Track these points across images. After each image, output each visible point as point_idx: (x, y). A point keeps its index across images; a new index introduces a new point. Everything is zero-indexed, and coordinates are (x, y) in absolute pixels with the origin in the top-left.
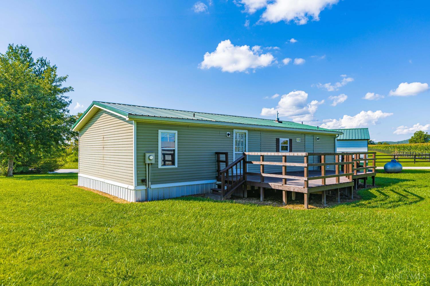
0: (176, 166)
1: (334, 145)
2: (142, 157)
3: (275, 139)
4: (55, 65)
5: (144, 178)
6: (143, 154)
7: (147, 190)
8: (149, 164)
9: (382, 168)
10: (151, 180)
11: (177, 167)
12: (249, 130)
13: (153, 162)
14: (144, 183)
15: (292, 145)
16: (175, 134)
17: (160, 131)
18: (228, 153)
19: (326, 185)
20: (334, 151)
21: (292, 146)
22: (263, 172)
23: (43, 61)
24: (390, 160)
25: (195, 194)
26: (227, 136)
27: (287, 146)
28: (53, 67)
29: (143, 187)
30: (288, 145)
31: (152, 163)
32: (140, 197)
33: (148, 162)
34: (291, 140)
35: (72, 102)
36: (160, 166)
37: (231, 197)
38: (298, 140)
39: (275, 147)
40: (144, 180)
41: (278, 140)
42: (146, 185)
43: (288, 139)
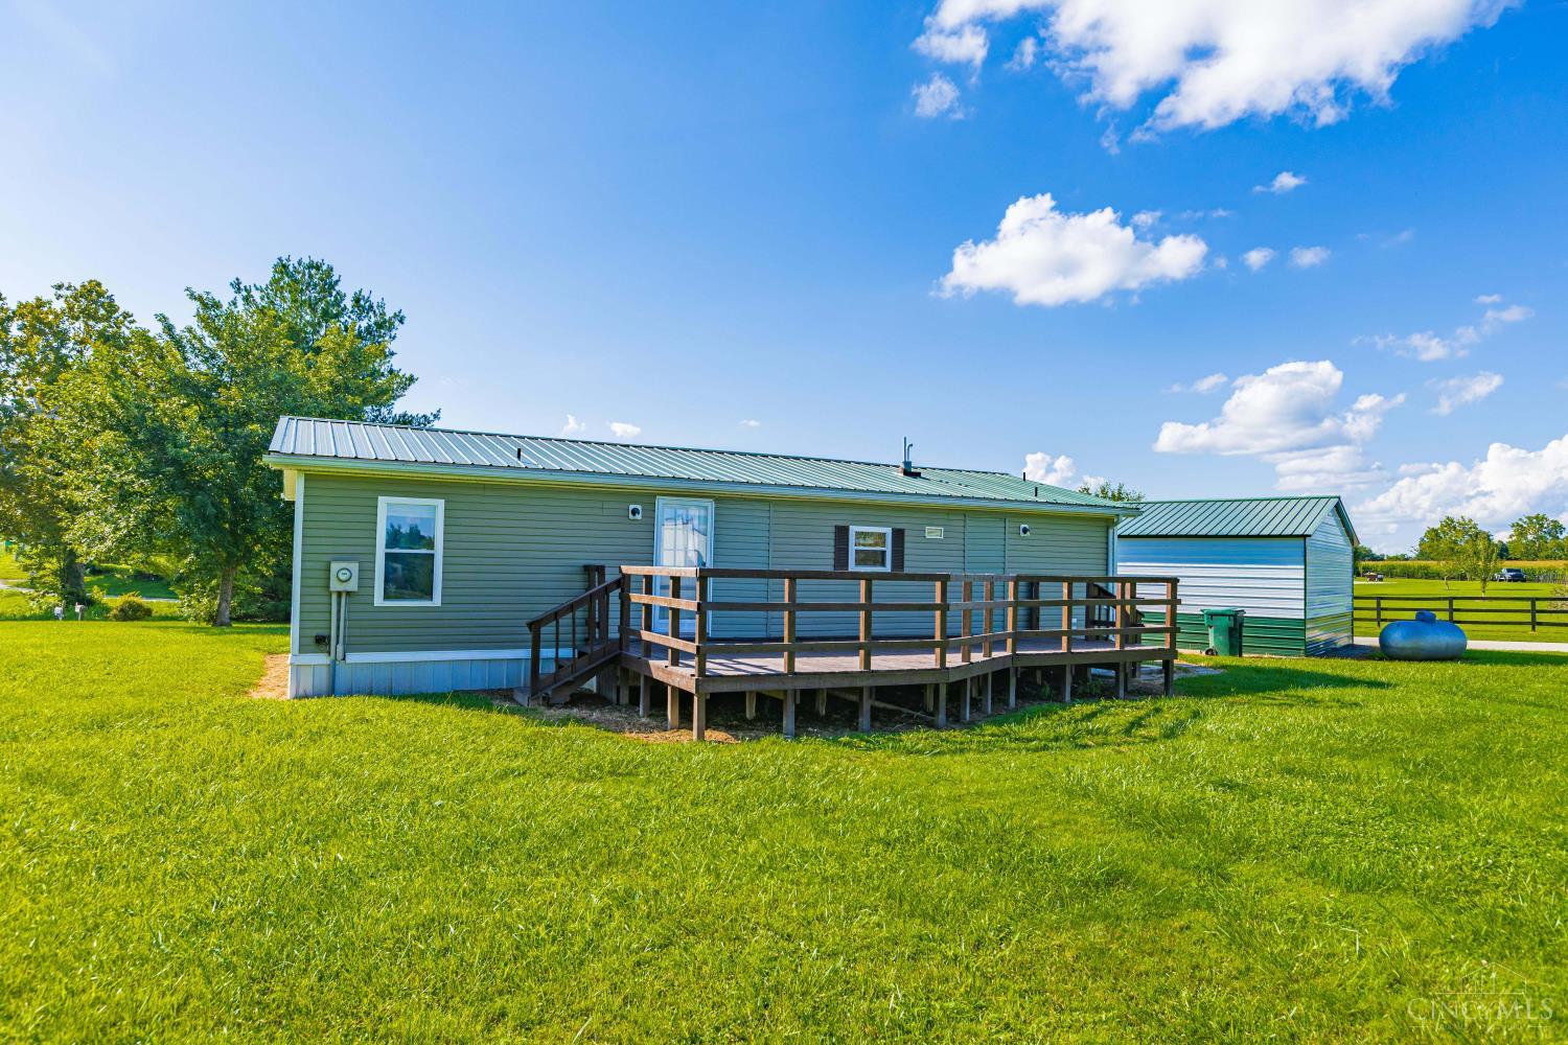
0: (437, 601)
1: (1104, 551)
2: (322, 574)
3: (833, 529)
4: (400, 312)
5: (324, 632)
6: (323, 566)
7: (333, 667)
8: (339, 594)
9: (1374, 642)
10: (344, 640)
11: (439, 605)
12: (719, 500)
13: (353, 586)
14: (323, 648)
15: (903, 547)
16: (435, 507)
17: (383, 501)
18: (606, 569)
19: (796, 674)
20: (1104, 573)
21: (903, 552)
22: (648, 628)
23: (362, 302)
24: (1412, 615)
25: (505, 687)
26: (631, 516)
27: (884, 552)
28: (396, 315)
29: (322, 659)
30: (888, 549)
31: (349, 590)
32: (307, 685)
33: (335, 586)
34: (899, 535)
35: (441, 415)
36: (379, 600)
37: (568, 699)
38: (934, 533)
39: (832, 555)
40: (324, 637)
41: (842, 533)
42: (329, 653)
43: (888, 531)
